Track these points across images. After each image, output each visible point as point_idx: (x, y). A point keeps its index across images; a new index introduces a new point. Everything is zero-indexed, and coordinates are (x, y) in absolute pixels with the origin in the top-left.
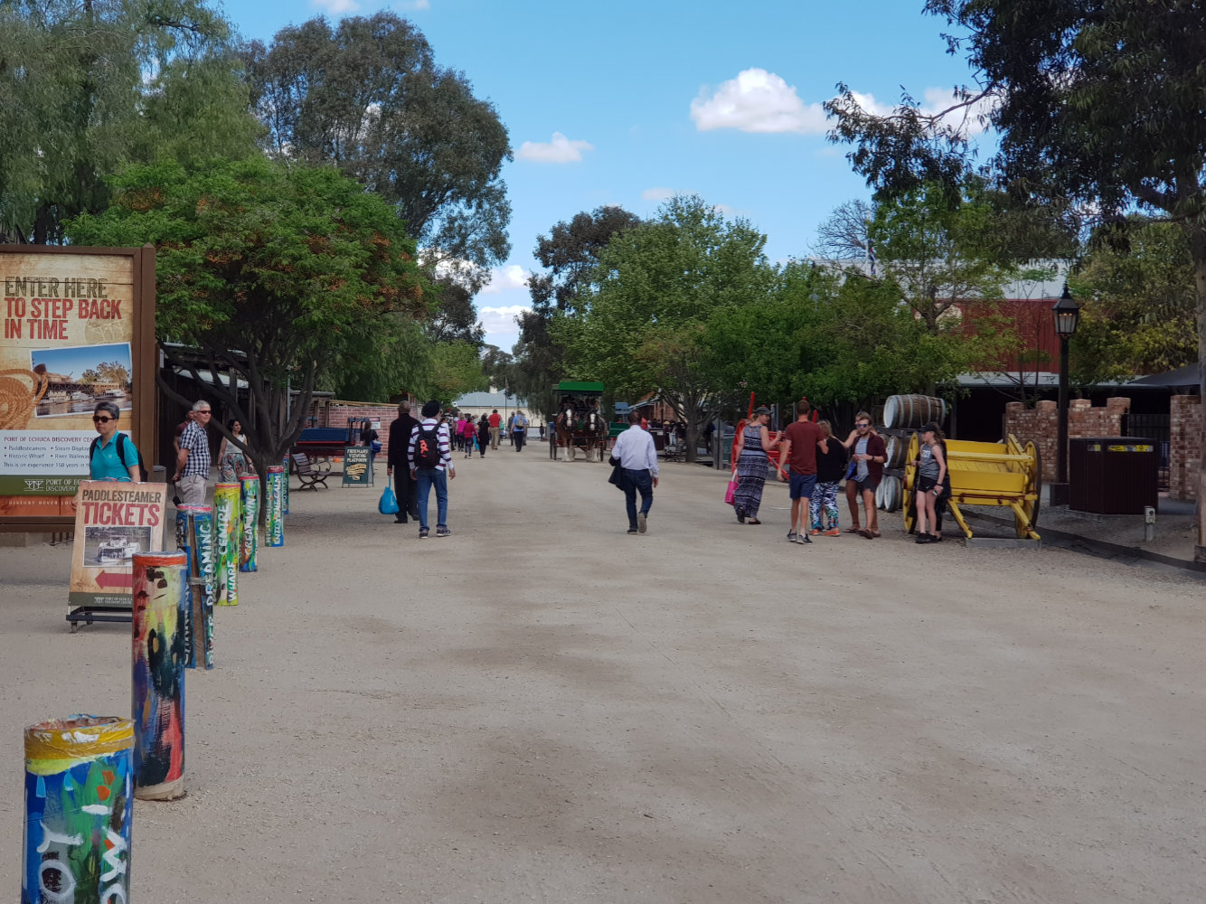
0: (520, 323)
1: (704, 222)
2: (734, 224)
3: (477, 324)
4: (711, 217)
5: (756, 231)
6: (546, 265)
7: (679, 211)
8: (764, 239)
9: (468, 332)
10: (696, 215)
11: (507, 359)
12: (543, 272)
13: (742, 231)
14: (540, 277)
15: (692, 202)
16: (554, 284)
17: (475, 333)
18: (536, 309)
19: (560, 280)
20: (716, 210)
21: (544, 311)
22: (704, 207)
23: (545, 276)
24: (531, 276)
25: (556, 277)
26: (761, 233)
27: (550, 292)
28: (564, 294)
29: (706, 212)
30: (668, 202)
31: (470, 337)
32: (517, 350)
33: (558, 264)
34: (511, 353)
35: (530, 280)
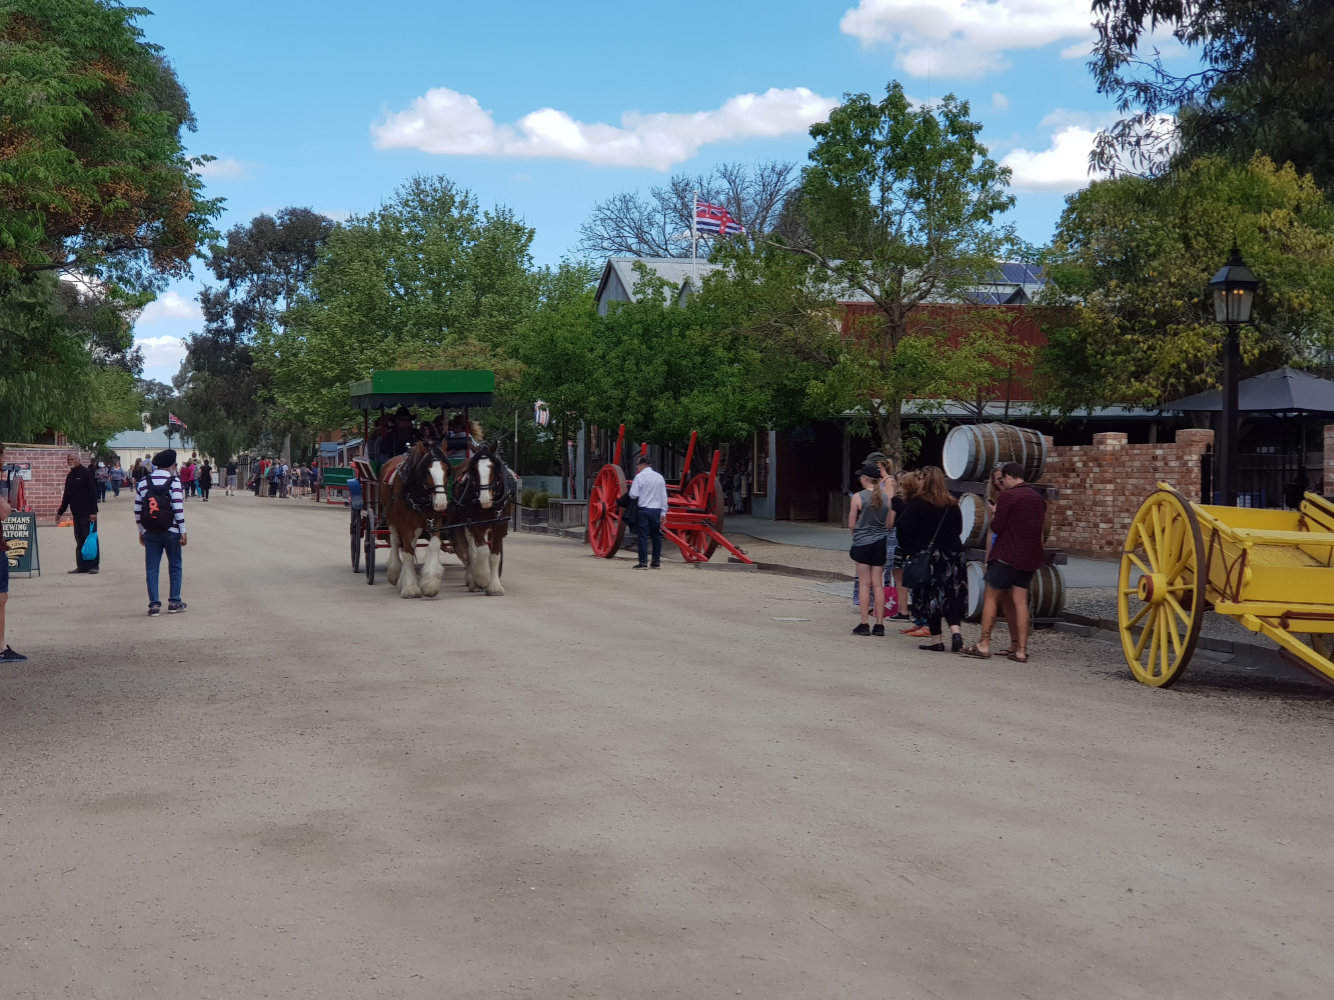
0: (188, 347)
1: (455, 213)
2: (493, 214)
3: (134, 348)
4: (464, 205)
5: (521, 224)
6: (220, 277)
7: (422, 196)
8: (532, 233)
9: (124, 357)
10: (445, 202)
11: (166, 391)
12: (219, 286)
13: (504, 224)
14: (214, 291)
15: (438, 185)
16: (232, 299)
17: (132, 359)
18: (209, 331)
19: (240, 294)
20: (471, 195)
21: (218, 332)
22: (454, 192)
23: (221, 290)
24: (203, 289)
25: (232, 292)
26: (529, 226)
27: (227, 309)
28: (243, 313)
29: (457, 199)
30: (407, 185)
31: (125, 364)
32: (179, 381)
33: (233, 276)
34: (172, 385)
35: (201, 293)
